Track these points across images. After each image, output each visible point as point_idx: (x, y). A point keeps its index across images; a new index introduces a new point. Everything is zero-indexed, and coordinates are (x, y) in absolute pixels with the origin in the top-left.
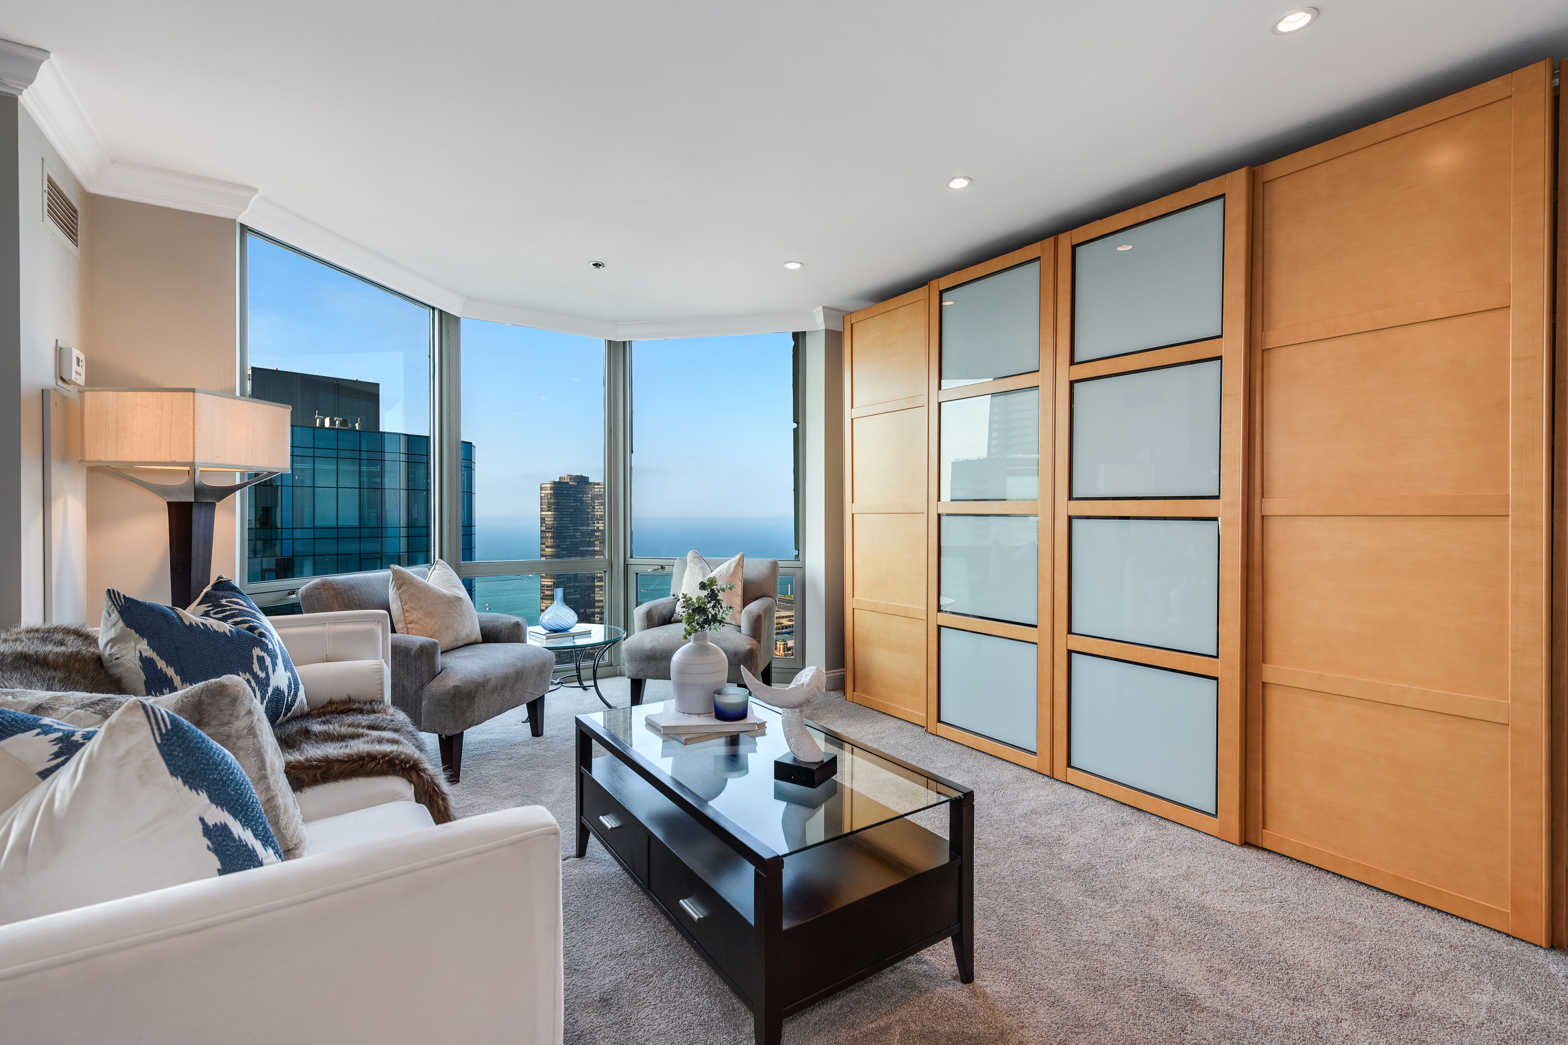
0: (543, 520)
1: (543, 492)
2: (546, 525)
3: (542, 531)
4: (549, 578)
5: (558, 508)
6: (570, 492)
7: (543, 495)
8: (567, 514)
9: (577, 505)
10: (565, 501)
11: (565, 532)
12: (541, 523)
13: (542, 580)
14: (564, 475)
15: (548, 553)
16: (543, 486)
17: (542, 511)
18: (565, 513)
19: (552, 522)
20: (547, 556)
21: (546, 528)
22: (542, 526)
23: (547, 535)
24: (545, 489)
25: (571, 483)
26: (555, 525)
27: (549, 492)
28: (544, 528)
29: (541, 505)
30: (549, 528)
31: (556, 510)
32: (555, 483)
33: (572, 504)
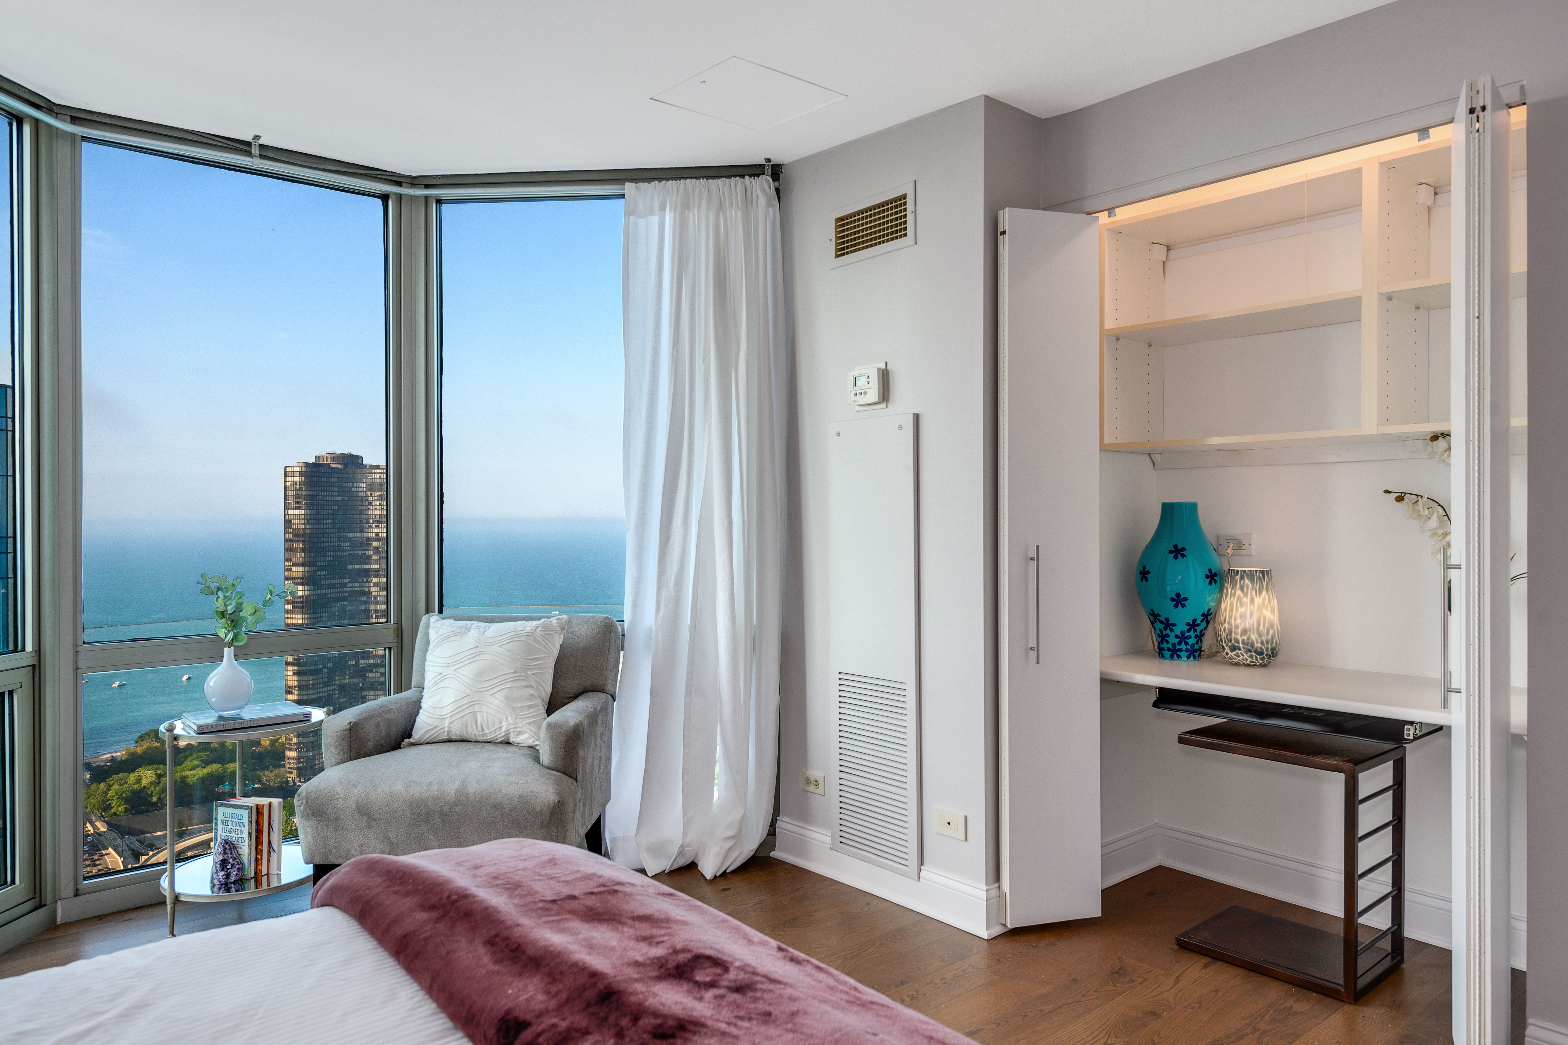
0: (288, 523)
1: (288, 479)
2: (294, 530)
3: (286, 540)
4: (298, 613)
5: (313, 504)
6: (333, 480)
7: (288, 484)
8: (328, 514)
9: (343, 500)
10: (323, 493)
11: (323, 542)
12: (286, 527)
13: (288, 616)
14: (322, 452)
15: (296, 575)
16: (288, 469)
17: (287, 507)
18: (323, 512)
19: (302, 527)
20: (295, 578)
21: (294, 536)
22: (286, 532)
23: (295, 545)
24: (292, 474)
25: (333, 466)
26: (308, 531)
27: (297, 479)
28: (290, 536)
29: (286, 499)
30: (298, 536)
31: (309, 507)
32: (307, 465)
33: (336, 498)
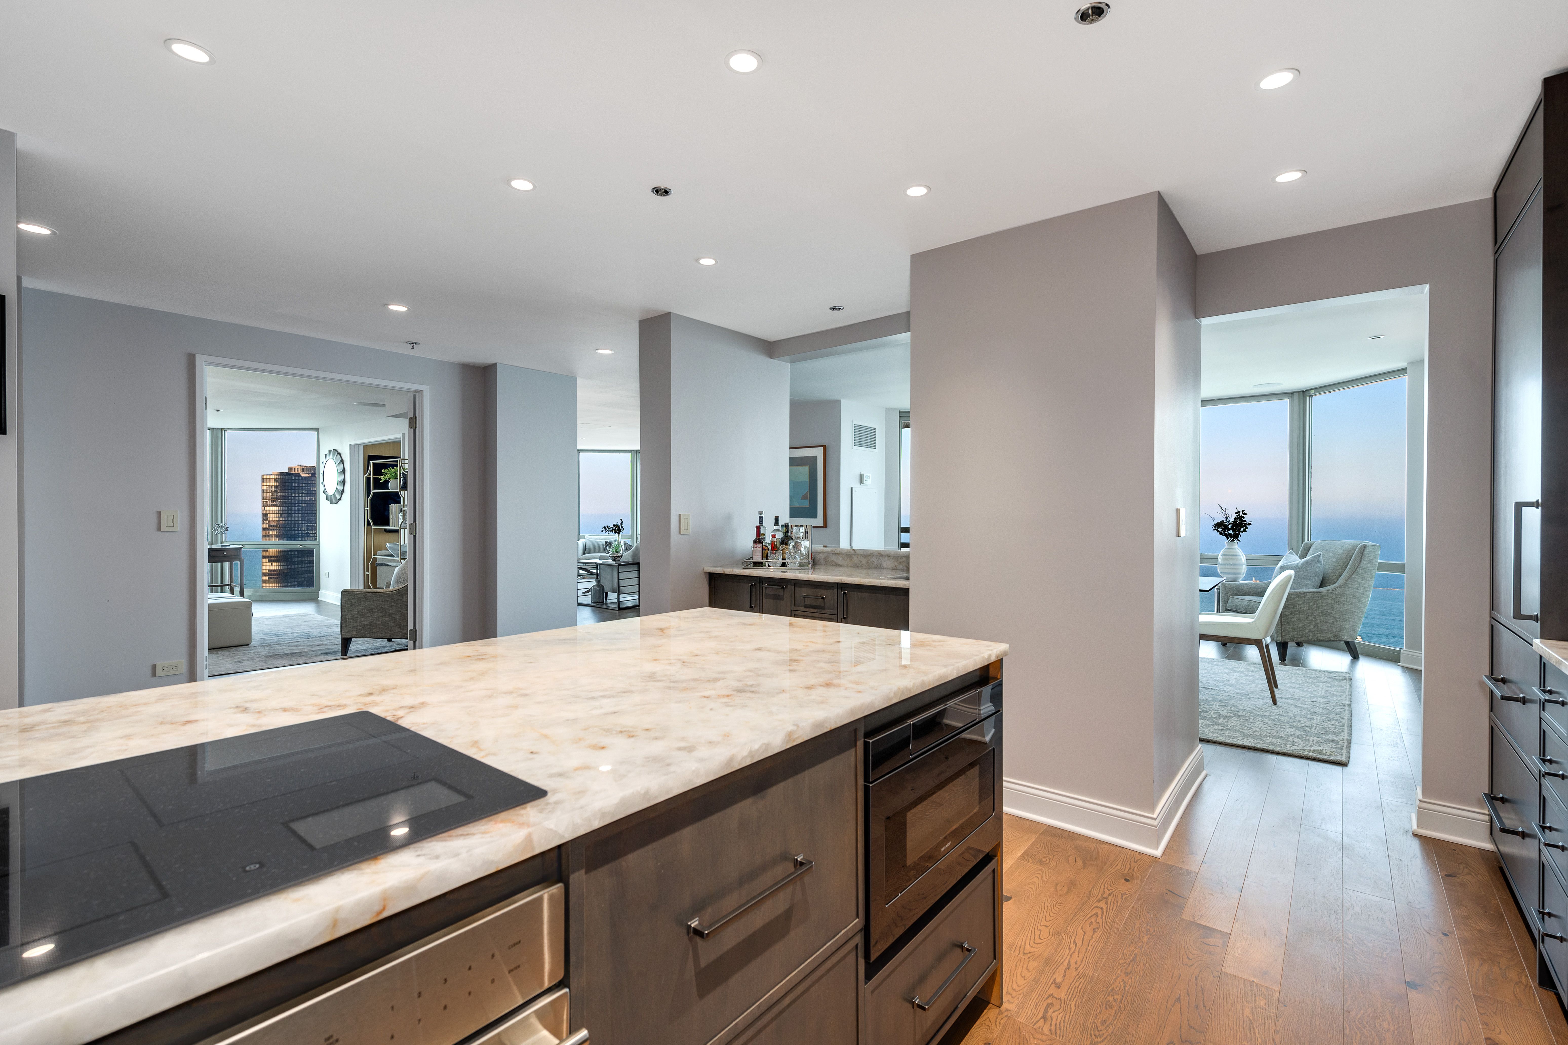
0: (265, 516)
1: (265, 484)
2: (269, 522)
3: (264, 529)
4: (273, 582)
5: (286, 503)
6: (302, 485)
7: (265, 488)
8: (298, 510)
10: (295, 495)
11: (294, 530)
12: (263, 519)
14: (294, 465)
16: (264, 477)
17: (264, 506)
18: (294, 508)
19: (277, 519)
20: (271, 557)
21: (270, 526)
22: (263, 523)
23: (271, 533)
24: (269, 480)
25: (303, 475)
26: (281, 522)
27: (273, 484)
28: (266, 526)
29: (263, 498)
30: (273, 526)
31: (282, 504)
32: (281, 474)
33: (303, 499)
